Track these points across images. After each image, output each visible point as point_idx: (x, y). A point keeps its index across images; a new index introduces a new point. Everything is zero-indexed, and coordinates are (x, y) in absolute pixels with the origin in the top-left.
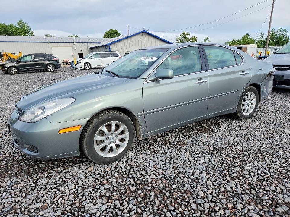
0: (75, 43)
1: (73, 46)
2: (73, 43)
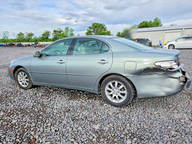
0: (184, 29)
1: (182, 32)
2: (182, 29)
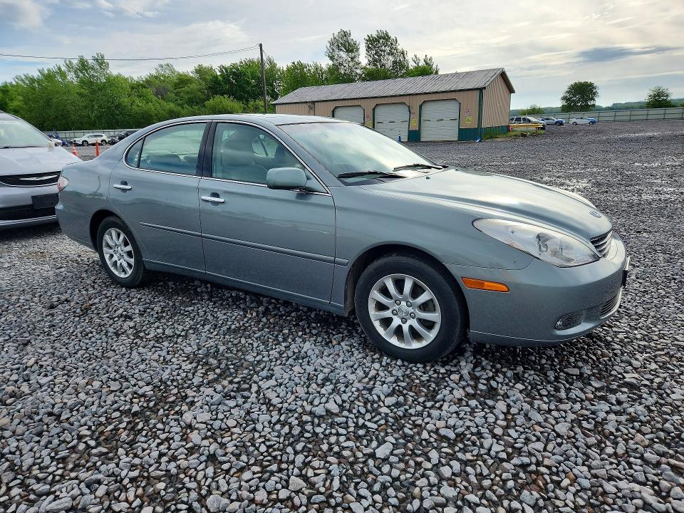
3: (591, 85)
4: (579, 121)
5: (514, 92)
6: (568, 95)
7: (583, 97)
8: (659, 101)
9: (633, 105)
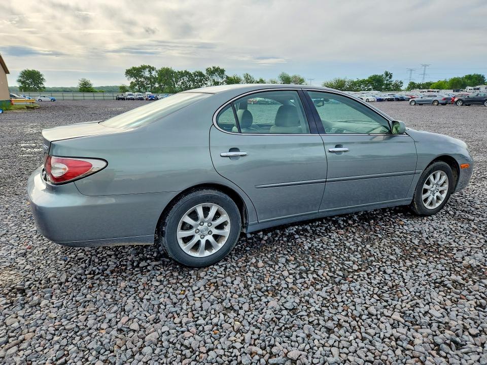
3: (38, 73)
4: (43, 99)
5: (9, 73)
6: (20, 78)
7: (34, 81)
8: (86, 88)
9: (58, 89)
